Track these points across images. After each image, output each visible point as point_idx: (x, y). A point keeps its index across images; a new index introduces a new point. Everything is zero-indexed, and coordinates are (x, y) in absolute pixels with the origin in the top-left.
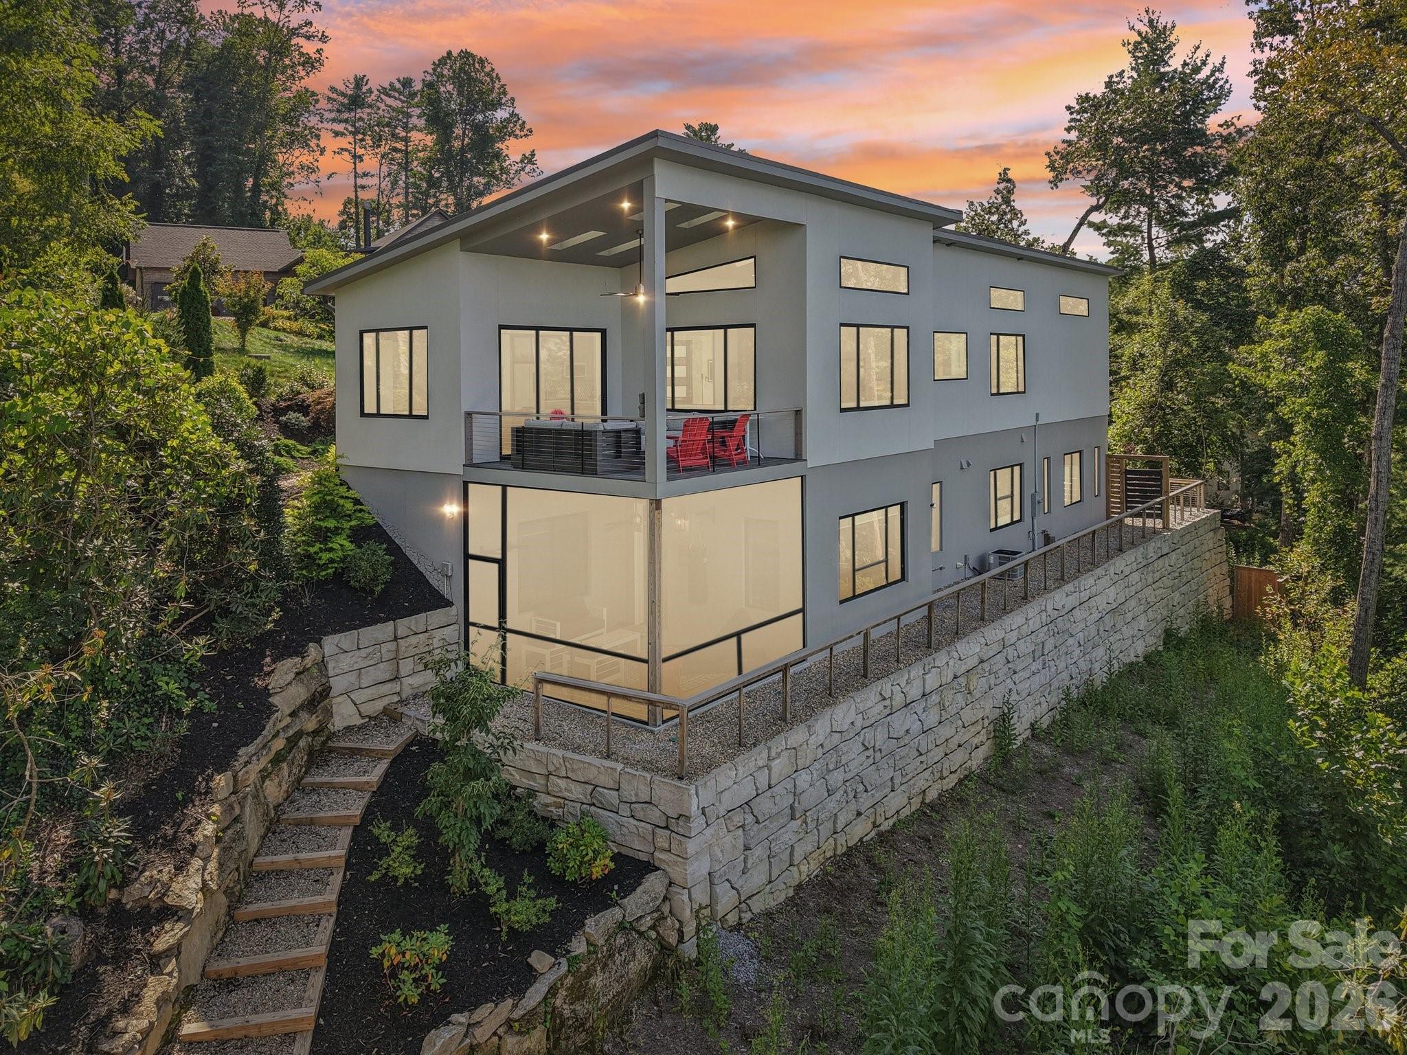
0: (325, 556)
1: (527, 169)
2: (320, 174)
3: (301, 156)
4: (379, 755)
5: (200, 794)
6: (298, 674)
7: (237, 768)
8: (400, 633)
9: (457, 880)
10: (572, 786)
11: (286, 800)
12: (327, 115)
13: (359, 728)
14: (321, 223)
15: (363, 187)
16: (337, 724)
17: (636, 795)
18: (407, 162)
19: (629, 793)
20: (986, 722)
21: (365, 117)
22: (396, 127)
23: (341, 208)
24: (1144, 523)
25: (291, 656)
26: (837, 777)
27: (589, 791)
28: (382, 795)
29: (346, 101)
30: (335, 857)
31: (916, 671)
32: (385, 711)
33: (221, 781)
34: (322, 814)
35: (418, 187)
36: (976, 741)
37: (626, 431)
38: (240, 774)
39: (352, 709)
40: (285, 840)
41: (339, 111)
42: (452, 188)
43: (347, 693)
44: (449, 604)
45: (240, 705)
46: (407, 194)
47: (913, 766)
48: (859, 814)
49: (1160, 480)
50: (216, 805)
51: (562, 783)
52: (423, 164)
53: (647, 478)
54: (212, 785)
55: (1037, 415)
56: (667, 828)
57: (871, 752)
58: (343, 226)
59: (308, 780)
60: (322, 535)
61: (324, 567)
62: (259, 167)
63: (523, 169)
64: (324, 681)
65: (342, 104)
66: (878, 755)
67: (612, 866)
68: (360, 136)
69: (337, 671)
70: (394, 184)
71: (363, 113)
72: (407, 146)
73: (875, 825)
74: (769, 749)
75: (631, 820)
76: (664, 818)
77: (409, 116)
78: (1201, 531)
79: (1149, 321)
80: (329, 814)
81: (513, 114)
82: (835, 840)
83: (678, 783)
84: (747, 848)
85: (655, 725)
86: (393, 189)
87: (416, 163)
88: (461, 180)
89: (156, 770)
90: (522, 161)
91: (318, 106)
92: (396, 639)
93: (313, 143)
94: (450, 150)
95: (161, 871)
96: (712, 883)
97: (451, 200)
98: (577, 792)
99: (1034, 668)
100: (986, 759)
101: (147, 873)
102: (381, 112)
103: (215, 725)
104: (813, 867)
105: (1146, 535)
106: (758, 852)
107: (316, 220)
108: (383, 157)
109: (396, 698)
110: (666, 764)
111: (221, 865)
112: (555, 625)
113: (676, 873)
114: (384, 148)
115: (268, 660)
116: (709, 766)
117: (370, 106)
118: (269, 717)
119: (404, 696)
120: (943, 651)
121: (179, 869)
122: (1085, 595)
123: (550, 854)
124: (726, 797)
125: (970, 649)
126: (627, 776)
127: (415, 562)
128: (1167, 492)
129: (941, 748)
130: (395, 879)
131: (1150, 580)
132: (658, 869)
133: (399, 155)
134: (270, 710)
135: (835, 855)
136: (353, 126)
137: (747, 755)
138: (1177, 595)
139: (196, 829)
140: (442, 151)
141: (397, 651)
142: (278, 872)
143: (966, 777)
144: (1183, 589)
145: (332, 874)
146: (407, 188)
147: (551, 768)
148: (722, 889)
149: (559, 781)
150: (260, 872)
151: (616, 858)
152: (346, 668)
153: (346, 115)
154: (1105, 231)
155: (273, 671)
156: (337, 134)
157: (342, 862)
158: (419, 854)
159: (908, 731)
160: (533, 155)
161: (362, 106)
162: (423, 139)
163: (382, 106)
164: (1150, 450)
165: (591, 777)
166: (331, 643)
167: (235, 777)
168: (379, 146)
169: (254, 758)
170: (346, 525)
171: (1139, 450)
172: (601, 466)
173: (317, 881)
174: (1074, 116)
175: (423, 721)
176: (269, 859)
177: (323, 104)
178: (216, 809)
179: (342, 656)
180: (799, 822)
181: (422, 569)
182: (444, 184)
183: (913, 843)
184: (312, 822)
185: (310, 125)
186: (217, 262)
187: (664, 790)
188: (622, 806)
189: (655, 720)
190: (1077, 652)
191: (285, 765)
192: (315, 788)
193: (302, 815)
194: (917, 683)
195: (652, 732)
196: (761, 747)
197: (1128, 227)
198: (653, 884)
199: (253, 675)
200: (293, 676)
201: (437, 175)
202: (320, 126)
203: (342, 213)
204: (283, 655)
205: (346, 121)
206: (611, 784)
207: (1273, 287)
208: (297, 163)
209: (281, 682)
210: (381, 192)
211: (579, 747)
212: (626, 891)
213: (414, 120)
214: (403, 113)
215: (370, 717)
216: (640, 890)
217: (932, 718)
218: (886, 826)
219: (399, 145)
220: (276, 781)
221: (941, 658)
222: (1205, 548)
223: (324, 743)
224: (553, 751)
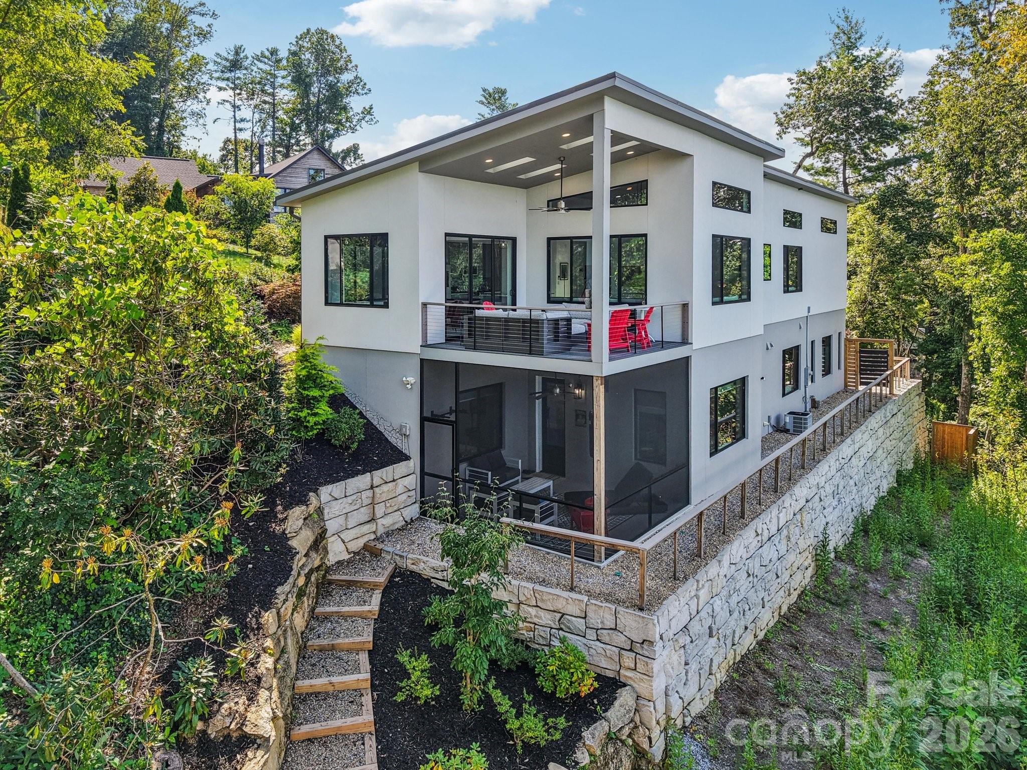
0: (312, 420)
1: (366, 119)
2: (206, 119)
3: (192, 105)
4: (371, 588)
5: (253, 629)
6: (305, 519)
7: (279, 605)
8: (375, 483)
9: (469, 699)
10: (542, 613)
11: (306, 627)
12: (216, 75)
13: (348, 563)
14: (204, 157)
15: (241, 130)
16: (332, 559)
17: (602, 622)
18: (274, 112)
19: (595, 619)
20: (811, 548)
21: (242, 76)
22: (265, 85)
23: (222, 145)
24: (881, 390)
25: (297, 504)
26: (735, 599)
27: (558, 618)
28: (382, 622)
29: (228, 64)
30: (363, 680)
31: (774, 510)
32: (366, 547)
33: (269, 618)
34: (339, 641)
35: (283, 130)
36: (806, 564)
37: (562, 319)
38: (282, 610)
39: (341, 547)
40: (314, 665)
41: (223, 72)
42: (310, 131)
43: (337, 534)
44: (407, 458)
45: (267, 548)
46: (274, 135)
47: (774, 587)
48: (746, 628)
49: (887, 358)
50: (269, 639)
51: (533, 611)
52: (286, 113)
53: (593, 358)
54: (262, 621)
55: (809, 308)
56: (631, 650)
57: (751, 578)
58: (223, 159)
59: (319, 610)
60: (306, 402)
61: (312, 428)
62: (163, 112)
63: (364, 118)
64: (322, 524)
65: (225, 67)
66: (755, 580)
67: (596, 685)
68: (238, 91)
69: (331, 516)
70: (263, 128)
71: (239, 74)
72: (274, 100)
73: (756, 636)
74: (698, 581)
75: (598, 643)
76: (629, 642)
77: (275, 77)
78: (912, 396)
79: (861, 238)
80: (347, 640)
81: (356, 77)
82: (735, 650)
83: (640, 614)
84: (687, 664)
85: (601, 562)
86: (263, 132)
87: (280, 112)
88: (317, 126)
89: (211, 608)
90: (363, 113)
91: (208, 67)
92: (372, 487)
93: (201, 96)
94: (308, 103)
95: (237, 703)
96: (667, 695)
97: (308, 140)
98: (546, 619)
99: (834, 504)
100: (812, 577)
101: (226, 706)
102: (254, 73)
103: (250, 566)
104: (723, 674)
105: (882, 400)
106: (694, 666)
107: (200, 155)
108: (255, 107)
109: (373, 537)
110: (623, 596)
111: (281, 693)
112: (487, 474)
113: (642, 688)
114: (256, 101)
115: (280, 508)
116: (660, 599)
117: (246, 69)
118: (292, 559)
119: (379, 535)
120: (787, 495)
121: (252, 699)
122: (857, 446)
123: (539, 675)
124: (673, 623)
125: (801, 491)
126: (593, 607)
127: (375, 423)
128: (892, 367)
129: (789, 571)
130: (418, 698)
131: (888, 434)
132: (625, 685)
133: (267, 106)
134: (291, 553)
135: (734, 663)
136: (233, 83)
137: (684, 587)
138: (901, 444)
139: (258, 663)
140: (302, 103)
141: (373, 497)
142: (317, 694)
143: (802, 592)
144: (905, 439)
145: (362, 695)
146: (274, 131)
147: (522, 598)
148: (674, 700)
149: (530, 609)
150: (301, 695)
151: (599, 677)
152: (337, 513)
153: (227, 75)
154: (812, 171)
155: (286, 518)
156: (220, 89)
157: (368, 684)
158: (434, 675)
159: (770, 560)
160: (371, 108)
161: (240, 68)
162: (286, 95)
163: (255, 69)
164: (862, 335)
165: (560, 607)
166: (326, 492)
167: (278, 613)
168: (252, 99)
169: (290, 596)
170: (327, 394)
171: (854, 334)
172: (547, 347)
173: (352, 702)
174: (794, 85)
175: (401, 557)
176: (307, 682)
177: (211, 66)
178: (269, 643)
179: (334, 503)
180: (715, 639)
181: (381, 429)
182: (304, 127)
183: (785, 650)
184: (333, 647)
185: (202, 81)
186: (155, 182)
187: (629, 620)
188: (588, 631)
189: (600, 557)
190: (855, 491)
191: (305, 598)
192: (327, 618)
193: (325, 642)
194: (775, 521)
195: (599, 567)
196: (691, 581)
197: (829, 170)
198: (625, 698)
199: (270, 522)
200: (301, 521)
201: (297, 122)
202: (210, 81)
203: (223, 149)
204: (291, 504)
205: (228, 79)
206: (578, 613)
207: (958, 215)
208: (189, 110)
209: (295, 527)
210: (254, 134)
211: (544, 581)
212: (608, 704)
213: (280, 81)
214: (270, 74)
215: (354, 553)
216: (617, 704)
217: (783, 548)
218: (761, 635)
219: (267, 99)
220: (301, 613)
221: (787, 500)
222: (914, 408)
223: (324, 576)
224: (523, 584)
